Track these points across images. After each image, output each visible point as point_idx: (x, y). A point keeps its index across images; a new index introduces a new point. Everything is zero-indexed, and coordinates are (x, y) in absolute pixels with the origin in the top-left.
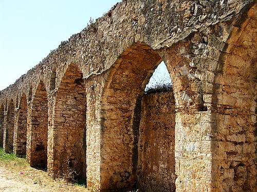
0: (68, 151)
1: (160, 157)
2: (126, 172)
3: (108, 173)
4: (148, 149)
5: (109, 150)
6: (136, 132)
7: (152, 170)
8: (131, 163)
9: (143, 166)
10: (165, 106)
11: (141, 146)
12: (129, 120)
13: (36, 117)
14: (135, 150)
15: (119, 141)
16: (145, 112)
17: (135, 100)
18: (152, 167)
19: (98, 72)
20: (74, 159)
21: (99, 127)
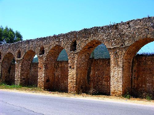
0: (82, 81)
1: (147, 81)
2: (129, 88)
3: (124, 88)
4: (140, 79)
5: (124, 78)
6: (132, 72)
7: (142, 87)
8: (130, 84)
9: (136, 86)
10: (150, 62)
11: (135, 78)
12: (130, 67)
13: (46, 64)
14: (132, 79)
15: (127, 75)
16: (137, 64)
17: (132, 59)
18: (142, 85)
19: (120, 46)
20: (83, 85)
21: (121, 69)
